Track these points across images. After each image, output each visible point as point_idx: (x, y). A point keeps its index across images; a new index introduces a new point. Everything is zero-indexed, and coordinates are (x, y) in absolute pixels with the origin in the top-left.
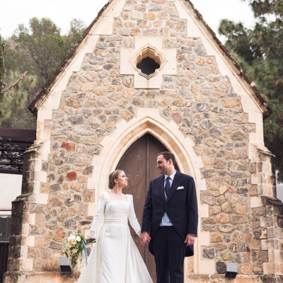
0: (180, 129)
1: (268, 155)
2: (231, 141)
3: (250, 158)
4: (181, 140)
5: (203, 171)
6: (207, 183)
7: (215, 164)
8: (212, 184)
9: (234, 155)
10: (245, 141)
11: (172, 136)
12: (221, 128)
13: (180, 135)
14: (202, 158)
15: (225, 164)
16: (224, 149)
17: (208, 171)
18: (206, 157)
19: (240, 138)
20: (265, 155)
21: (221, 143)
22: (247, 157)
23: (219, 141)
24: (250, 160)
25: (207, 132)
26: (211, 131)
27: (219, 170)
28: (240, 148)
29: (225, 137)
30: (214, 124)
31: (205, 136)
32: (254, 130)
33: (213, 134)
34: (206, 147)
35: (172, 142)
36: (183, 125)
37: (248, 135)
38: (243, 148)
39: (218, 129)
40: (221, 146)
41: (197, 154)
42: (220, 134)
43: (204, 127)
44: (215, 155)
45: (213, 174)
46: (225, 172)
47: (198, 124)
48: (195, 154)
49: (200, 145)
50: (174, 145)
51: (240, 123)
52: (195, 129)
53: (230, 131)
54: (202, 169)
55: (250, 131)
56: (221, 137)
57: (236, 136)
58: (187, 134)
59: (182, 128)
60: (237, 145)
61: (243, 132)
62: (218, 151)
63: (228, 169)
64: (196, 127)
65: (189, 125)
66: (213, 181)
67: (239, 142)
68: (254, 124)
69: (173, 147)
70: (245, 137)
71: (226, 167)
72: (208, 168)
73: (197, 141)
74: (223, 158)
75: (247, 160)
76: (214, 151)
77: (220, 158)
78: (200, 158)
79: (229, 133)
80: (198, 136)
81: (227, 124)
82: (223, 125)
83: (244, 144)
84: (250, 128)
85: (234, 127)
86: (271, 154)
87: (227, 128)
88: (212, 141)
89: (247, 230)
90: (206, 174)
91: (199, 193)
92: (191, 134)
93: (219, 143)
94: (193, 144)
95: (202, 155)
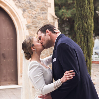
0: (15, 4)
2: (39, 11)
3: (48, 19)
4: (16, 10)
5: (27, 26)
6: (29, 32)
7: (33, 22)
8: (31, 32)
9: (41, 18)
11: (11, 8)
12: (35, 5)
13: (16, 8)
15: (37, 22)
16: (37, 15)
17: (29, 26)
18: (28, 19)
19: (44, 10)
21: (35, 12)
22: (47, 19)
23: (34, 11)
24: (48, 21)
25: (28, 6)
26: (31, 6)
27: (34, 25)
28: (44, 15)
29: (37, 9)
30: (32, 3)
31: (28, 8)
32: (50, 6)
33: (32, 7)
34: (28, 14)
35: (11, 10)
36: (17, 3)
37: (47, 9)
38: (45, 15)
39: (34, 5)
40: (35, 14)
41: (24, 17)
42: (35, 7)
43: (27, 4)
44: (33, 18)
45: (32, 27)
46: (37, 26)
47: (24, 2)
48: (23, 18)
49: (26, 13)
50: (12, 12)
51: (44, 2)
52: (23, 5)
53: (39, 6)
54: (26, 25)
55: (48, 7)
56: (35, 9)
57: (42, 9)
58: (19, 7)
59: (17, 4)
60: (43, 14)
61: (45, 7)
62: (34, 16)
63: (39, 25)
64: (23, 4)
65: (20, 3)
66: (32, 31)
67: (43, 12)
68: (50, 3)
69: (12, 14)
70: (46, 10)
71: (38, 24)
72: (30, 24)
73: (24, 11)
74: (36, 20)
75: (47, 21)
76: (32, 16)
77: (35, 20)
80: (24, 8)
81: (38, 3)
82: (36, 3)
83: (46, 13)
84: (48, 5)
86: (57, 18)
87: (38, 5)
88: (31, 11)
89: (47, 53)
90: (28, 27)
91: (25, 36)
92: (21, 7)
93: (34, 12)
94: (22, 12)
95: (26, 18)
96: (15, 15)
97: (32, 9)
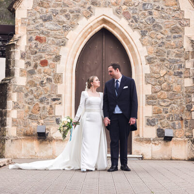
2: (170, 34)
3: (185, 47)
4: (130, 34)
5: (147, 58)
6: (150, 68)
7: (157, 52)
8: (155, 68)
9: (172, 45)
10: (181, 34)
11: (123, 31)
12: (162, 23)
13: (129, 30)
14: (147, 48)
15: (165, 52)
16: (164, 40)
17: (151, 58)
18: (150, 47)
19: (177, 31)
21: (162, 36)
22: (183, 47)
23: (160, 34)
24: (185, 49)
25: (151, 26)
26: (154, 26)
27: (160, 57)
28: (177, 40)
29: (165, 31)
30: (157, 20)
31: (150, 30)
32: (188, 25)
33: (156, 28)
34: (150, 39)
35: (122, 35)
36: (132, 22)
37: (184, 29)
38: (180, 40)
39: (160, 24)
40: (162, 38)
41: (143, 45)
42: (161, 28)
43: (149, 23)
44: (157, 45)
45: (155, 60)
46: (165, 59)
47: (143, 21)
49: (146, 37)
50: (125, 38)
51: (177, 19)
52: (141, 25)
54: (146, 56)
55: (185, 25)
56: (162, 31)
57: (174, 30)
58: (135, 28)
59: (131, 23)
60: (175, 37)
61: (180, 26)
62: (159, 42)
63: (167, 57)
64: (142, 23)
65: (136, 21)
67: (176, 35)
68: (189, 20)
69: (124, 39)
70: (181, 31)
71: (166, 54)
72: (151, 56)
73: (143, 34)
74: (163, 48)
75: (183, 49)
76: (156, 42)
77: (161, 48)
78: (145, 47)
79: (168, 27)
80: (143, 30)
81: (167, 20)
82: (164, 20)
83: (180, 36)
84: (185, 23)
85: (173, 23)
87: (166, 23)
88: (154, 34)
89: (181, 104)
90: (150, 61)
91: (144, 75)
92: (138, 28)
93: (160, 36)
94: (140, 37)
95: (146, 45)
96: (128, 43)
97: (157, 31)
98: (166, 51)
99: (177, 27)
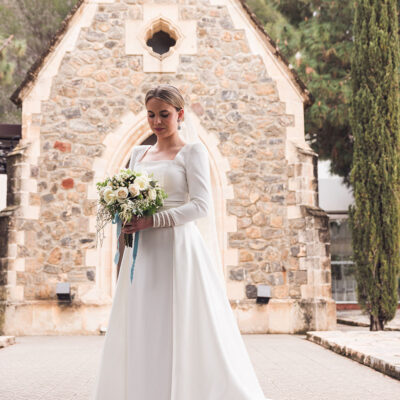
0: (201, 123)
1: (310, 155)
2: (264, 138)
3: (287, 158)
4: (203, 137)
5: (230, 175)
6: (235, 191)
7: (244, 166)
8: (241, 191)
9: (267, 155)
10: (281, 137)
12: (252, 122)
14: (229, 160)
15: (257, 166)
16: (255, 148)
17: (235, 176)
18: (234, 158)
19: (275, 133)
20: (306, 154)
21: (252, 140)
22: (284, 157)
23: (249, 138)
24: (287, 161)
25: (235, 125)
26: (240, 126)
27: (249, 174)
28: (275, 147)
29: (257, 133)
30: (244, 117)
31: (233, 131)
32: (292, 124)
33: (243, 129)
34: (234, 146)
36: (206, 119)
37: (285, 130)
38: (280, 146)
39: (249, 123)
40: (253, 144)
41: (223, 154)
42: (251, 129)
43: (232, 120)
44: (245, 155)
45: (242, 178)
46: (257, 176)
47: (223, 117)
48: (220, 154)
49: (228, 143)
51: (276, 114)
52: (220, 123)
53: (262, 125)
54: (228, 173)
55: (288, 125)
56: (252, 133)
57: (271, 132)
58: (210, 129)
59: (204, 122)
60: (272, 143)
61: (279, 126)
62: (248, 150)
63: (261, 173)
64: (221, 120)
65: (213, 119)
66: (242, 187)
67: (274, 139)
68: (293, 116)
70: (281, 132)
71: (259, 169)
72: (236, 172)
73: (223, 138)
74: (254, 159)
75: (284, 161)
76: (244, 151)
77: (250, 159)
78: (226, 159)
79: (262, 128)
80: (224, 131)
81: (260, 116)
82: (255, 117)
83: (281, 141)
84: (287, 121)
85: (268, 120)
86: (313, 153)
87: (259, 121)
88: (241, 137)
89: (283, 246)
90: (233, 179)
91: (225, 202)
92: (215, 129)
93: (249, 140)
94: (218, 142)
95: (228, 156)
97: (244, 133)
98: (259, 164)
99: (275, 127)
